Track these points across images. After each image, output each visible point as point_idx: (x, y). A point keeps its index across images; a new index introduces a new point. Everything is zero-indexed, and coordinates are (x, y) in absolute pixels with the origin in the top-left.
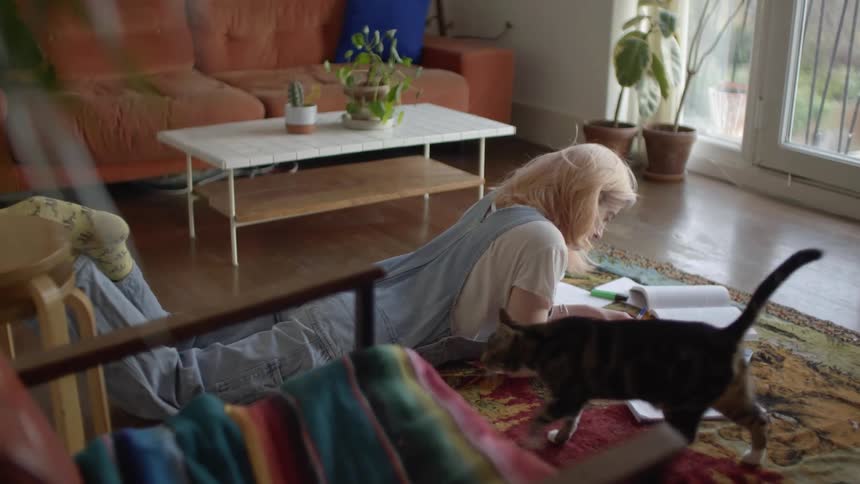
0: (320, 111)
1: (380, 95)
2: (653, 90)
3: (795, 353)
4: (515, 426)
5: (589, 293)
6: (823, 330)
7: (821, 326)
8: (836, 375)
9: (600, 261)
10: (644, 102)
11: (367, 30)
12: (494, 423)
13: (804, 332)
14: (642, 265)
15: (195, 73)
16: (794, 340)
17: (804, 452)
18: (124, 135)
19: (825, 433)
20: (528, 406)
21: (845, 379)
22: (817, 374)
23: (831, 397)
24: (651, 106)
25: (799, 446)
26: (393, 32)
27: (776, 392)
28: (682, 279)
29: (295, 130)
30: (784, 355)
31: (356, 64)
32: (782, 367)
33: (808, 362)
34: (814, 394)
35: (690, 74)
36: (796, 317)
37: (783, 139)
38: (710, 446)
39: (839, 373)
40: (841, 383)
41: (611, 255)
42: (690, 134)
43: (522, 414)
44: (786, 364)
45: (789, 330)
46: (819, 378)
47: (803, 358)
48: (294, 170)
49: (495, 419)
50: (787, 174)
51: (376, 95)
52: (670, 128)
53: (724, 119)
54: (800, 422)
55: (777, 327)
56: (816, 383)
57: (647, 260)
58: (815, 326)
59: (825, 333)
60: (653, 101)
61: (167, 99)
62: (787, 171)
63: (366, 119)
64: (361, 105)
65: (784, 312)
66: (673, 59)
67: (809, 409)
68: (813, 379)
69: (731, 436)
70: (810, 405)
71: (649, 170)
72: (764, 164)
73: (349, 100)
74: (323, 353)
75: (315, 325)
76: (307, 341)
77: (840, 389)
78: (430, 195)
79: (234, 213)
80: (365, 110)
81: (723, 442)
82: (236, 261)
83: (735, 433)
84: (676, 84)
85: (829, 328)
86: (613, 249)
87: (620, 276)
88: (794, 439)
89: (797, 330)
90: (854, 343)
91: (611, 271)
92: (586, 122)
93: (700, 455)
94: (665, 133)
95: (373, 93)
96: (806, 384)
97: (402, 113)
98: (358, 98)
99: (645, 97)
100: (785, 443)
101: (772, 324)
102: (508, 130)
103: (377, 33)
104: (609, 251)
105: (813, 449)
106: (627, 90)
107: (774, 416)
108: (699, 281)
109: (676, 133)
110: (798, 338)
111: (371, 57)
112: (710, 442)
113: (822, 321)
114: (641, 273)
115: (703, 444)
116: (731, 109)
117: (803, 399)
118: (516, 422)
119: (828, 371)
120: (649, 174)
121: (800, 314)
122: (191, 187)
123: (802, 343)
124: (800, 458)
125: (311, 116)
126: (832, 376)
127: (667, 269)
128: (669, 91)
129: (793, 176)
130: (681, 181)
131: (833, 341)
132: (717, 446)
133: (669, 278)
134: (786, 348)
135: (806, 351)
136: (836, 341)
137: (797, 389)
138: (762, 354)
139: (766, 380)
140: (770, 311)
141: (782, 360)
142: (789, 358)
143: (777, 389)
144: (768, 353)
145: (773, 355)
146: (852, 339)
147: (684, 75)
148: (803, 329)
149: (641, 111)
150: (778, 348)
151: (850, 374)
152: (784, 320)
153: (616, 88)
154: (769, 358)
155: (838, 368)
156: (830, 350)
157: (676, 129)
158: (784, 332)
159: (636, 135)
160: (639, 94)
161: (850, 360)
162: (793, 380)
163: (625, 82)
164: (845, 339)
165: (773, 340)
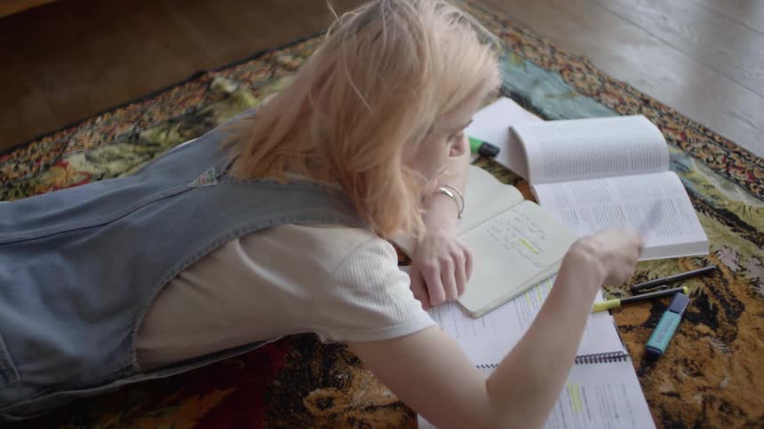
14: (541, 66)
30: (742, 298)
32: (734, 337)
44: (744, 329)
55: (742, 218)
57: (553, 50)
101: (732, 209)
114: (536, 83)
127: (579, 70)
133: (582, 93)
134: (748, 276)
137: (753, 406)
138: (705, 297)
139: (698, 381)
140: (732, 171)
141: (738, 315)
142: (751, 307)
143: (716, 405)
144: (716, 294)
145: (723, 301)
150: (735, 277)
152: (753, 195)
154: (715, 310)
158: (750, 228)
162: (750, 376)
165: (728, 252)
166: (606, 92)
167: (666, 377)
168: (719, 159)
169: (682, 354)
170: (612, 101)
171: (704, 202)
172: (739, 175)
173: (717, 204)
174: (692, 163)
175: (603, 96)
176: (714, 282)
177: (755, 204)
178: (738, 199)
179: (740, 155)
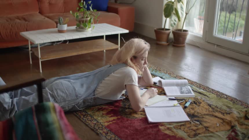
1: (86, 21)
2: (175, 19)
3: (205, 101)
4: (110, 124)
6: (216, 94)
7: (216, 92)
8: (216, 109)
9: (152, 71)
11: (82, 1)
12: (104, 123)
13: (209, 94)
14: (165, 73)
15: (39, 14)
16: (206, 97)
17: (199, 134)
18: (13, 33)
19: (208, 127)
20: (116, 118)
21: (218, 110)
22: (210, 108)
23: (213, 115)
24: (174, 24)
25: (198, 132)
26: (90, 2)
27: (196, 114)
28: (176, 77)
29: (61, 31)
31: (80, 12)
32: (200, 106)
33: (209, 104)
34: (208, 115)
35: (186, 14)
37: (214, 34)
38: (170, 131)
39: (217, 108)
40: (217, 111)
41: (156, 70)
42: (186, 32)
43: (114, 120)
44: (201, 105)
45: (205, 94)
46: (211, 109)
47: (207, 103)
48: (68, 43)
49: (105, 122)
50: (215, 44)
52: (180, 30)
53: (199, 28)
54: (201, 124)
55: (202, 93)
56: (209, 111)
57: (167, 71)
58: (213, 92)
59: (216, 95)
60: (175, 22)
61: (26, 22)
62: (215, 43)
63: (82, 28)
64: (81, 24)
65: (205, 88)
66: (181, 10)
67: (205, 119)
68: (209, 110)
69: (177, 128)
70: (206, 118)
71: (174, 43)
72: (208, 41)
73: (78, 23)
74: (54, 100)
75: (52, 91)
76: (49, 96)
77: (217, 113)
78: (106, 51)
79: (40, 57)
80: (82, 26)
81: (175, 130)
82: (41, 71)
83: (179, 127)
84: (182, 17)
85: (218, 93)
86: (157, 68)
87: (157, 76)
88: (197, 130)
89: (208, 94)
90: (225, 98)
91: (155, 74)
92: (155, 29)
93: (166, 134)
94: (179, 32)
95: (84, 20)
96: (206, 111)
97: (94, 26)
98: (80, 22)
99: (172, 21)
100: (194, 131)
101: (200, 92)
102: (127, 31)
103: (85, 2)
104: (156, 68)
105: (202, 133)
106: (168, 19)
107: (193, 122)
108: (181, 78)
110: (207, 96)
111: (84, 9)
112: (170, 130)
113: (217, 91)
114: (163, 75)
115: (168, 130)
116: (200, 24)
117: (204, 116)
118: (111, 123)
119: (214, 107)
120: (174, 44)
121: (210, 88)
122: (30, 49)
123: (208, 98)
124: (198, 135)
125: (65, 27)
126: (215, 109)
127: (172, 74)
128: (180, 19)
129: (217, 45)
130: (184, 46)
131: (218, 97)
132: (172, 131)
133: (173, 77)
134: (203, 99)
135: (209, 101)
136: (219, 97)
137: (203, 113)
138: (195, 101)
139: (194, 110)
141: (200, 104)
142: (203, 103)
146: (224, 97)
147: (185, 14)
148: (210, 93)
149: (171, 25)
150: (200, 99)
151: (221, 108)
152: (205, 90)
153: (164, 18)
154: (197, 103)
155: (217, 106)
156: (217, 100)
157: (182, 31)
158: (203, 94)
159: (170, 32)
160: (171, 20)
161: (222, 103)
162: (202, 110)
163: (167, 16)
164: (222, 97)
165: (199, 97)
166: (177, 77)
168: (199, 86)
169: (191, 107)
170: (178, 78)
171: (195, 91)
172: (202, 88)
173: (198, 91)
174: (193, 86)
176: (197, 100)
177: (205, 91)
178: (201, 91)
179: (202, 86)
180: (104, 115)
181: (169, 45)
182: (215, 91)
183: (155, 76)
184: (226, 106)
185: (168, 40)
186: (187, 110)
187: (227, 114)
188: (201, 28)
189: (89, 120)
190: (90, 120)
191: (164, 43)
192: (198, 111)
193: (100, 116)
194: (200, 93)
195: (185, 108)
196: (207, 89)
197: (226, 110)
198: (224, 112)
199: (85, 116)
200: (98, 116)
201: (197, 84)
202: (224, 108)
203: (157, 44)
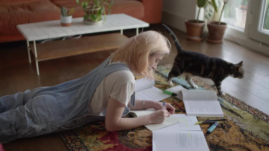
0: (73, 17)
1: (95, 12)
2: (211, 9)
3: (237, 124)
5: (163, 91)
6: (253, 113)
7: (252, 111)
8: (250, 136)
10: (207, 13)
13: (244, 114)
16: (239, 117)
20: (113, 145)
21: (253, 138)
22: (242, 135)
23: (244, 148)
24: (210, 15)
27: (221, 144)
28: (203, 86)
29: (64, 25)
30: (232, 125)
32: (228, 131)
33: (241, 129)
34: (237, 146)
35: (225, 3)
36: (244, 106)
37: (259, 29)
39: (252, 135)
40: (251, 140)
42: (224, 25)
43: (109, 149)
44: (231, 130)
45: (238, 112)
46: (242, 138)
47: (239, 127)
50: (260, 42)
51: (93, 12)
52: (217, 23)
53: (241, 20)
55: (234, 111)
56: (240, 140)
58: (250, 111)
59: (254, 114)
60: (210, 13)
61: (29, 12)
62: (260, 40)
63: (91, 21)
64: (89, 16)
65: (239, 104)
72: (252, 38)
73: (85, 14)
74: (32, 120)
75: (31, 109)
76: (26, 115)
77: (250, 143)
79: (36, 56)
80: (90, 18)
82: (38, 73)
84: (219, 7)
85: (256, 112)
87: (179, 84)
89: (241, 113)
90: (264, 121)
92: (186, 21)
94: (216, 25)
96: (236, 140)
97: (106, 19)
98: (88, 13)
99: (207, 11)
101: (232, 109)
102: (146, 25)
106: (202, 9)
109: (220, 25)
110: (241, 117)
113: (254, 108)
116: (243, 16)
117: (231, 148)
119: (247, 133)
120: (209, 40)
121: (246, 104)
122: (28, 45)
123: (242, 119)
125: (70, 19)
126: (248, 137)
127: (199, 82)
128: (218, 9)
129: (262, 43)
130: (221, 43)
131: (255, 119)
133: (199, 86)
134: (234, 121)
135: (242, 123)
137: (230, 143)
138: (223, 124)
139: (218, 138)
140: (234, 103)
141: (230, 128)
142: (233, 126)
143: (222, 142)
144: (225, 124)
145: (227, 125)
146: (264, 118)
147: (223, 4)
148: (244, 112)
149: (206, 17)
150: (230, 121)
151: (257, 136)
152: (238, 107)
153: (198, 8)
154: (225, 126)
155: (252, 132)
156: (252, 123)
157: (220, 23)
158: (236, 113)
159: (204, 25)
160: (205, 11)
161: (260, 128)
162: (231, 138)
163: (200, 6)
164: (261, 118)
165: (230, 117)
166: (205, 86)
167: (211, 137)
168: (231, 100)
169: (215, 133)
170: (206, 88)
171: (226, 108)
172: (235, 103)
173: (229, 108)
174: (224, 100)
175: (204, 87)
176: (226, 122)
177: (238, 109)
178: (234, 108)
179: (236, 100)
180: (98, 141)
181: (202, 41)
182: (252, 108)
183: (177, 83)
184: (265, 133)
185: (202, 35)
186: (210, 137)
187: (265, 145)
188: (244, 20)
189: (76, 147)
190: (78, 146)
191: (197, 38)
192: (225, 139)
193: (93, 141)
194: (231, 111)
195: (207, 134)
196: (242, 105)
197: (264, 140)
198: (260, 143)
199: (73, 140)
200: (91, 142)
201: (229, 98)
202: (262, 135)
203: (189, 40)
